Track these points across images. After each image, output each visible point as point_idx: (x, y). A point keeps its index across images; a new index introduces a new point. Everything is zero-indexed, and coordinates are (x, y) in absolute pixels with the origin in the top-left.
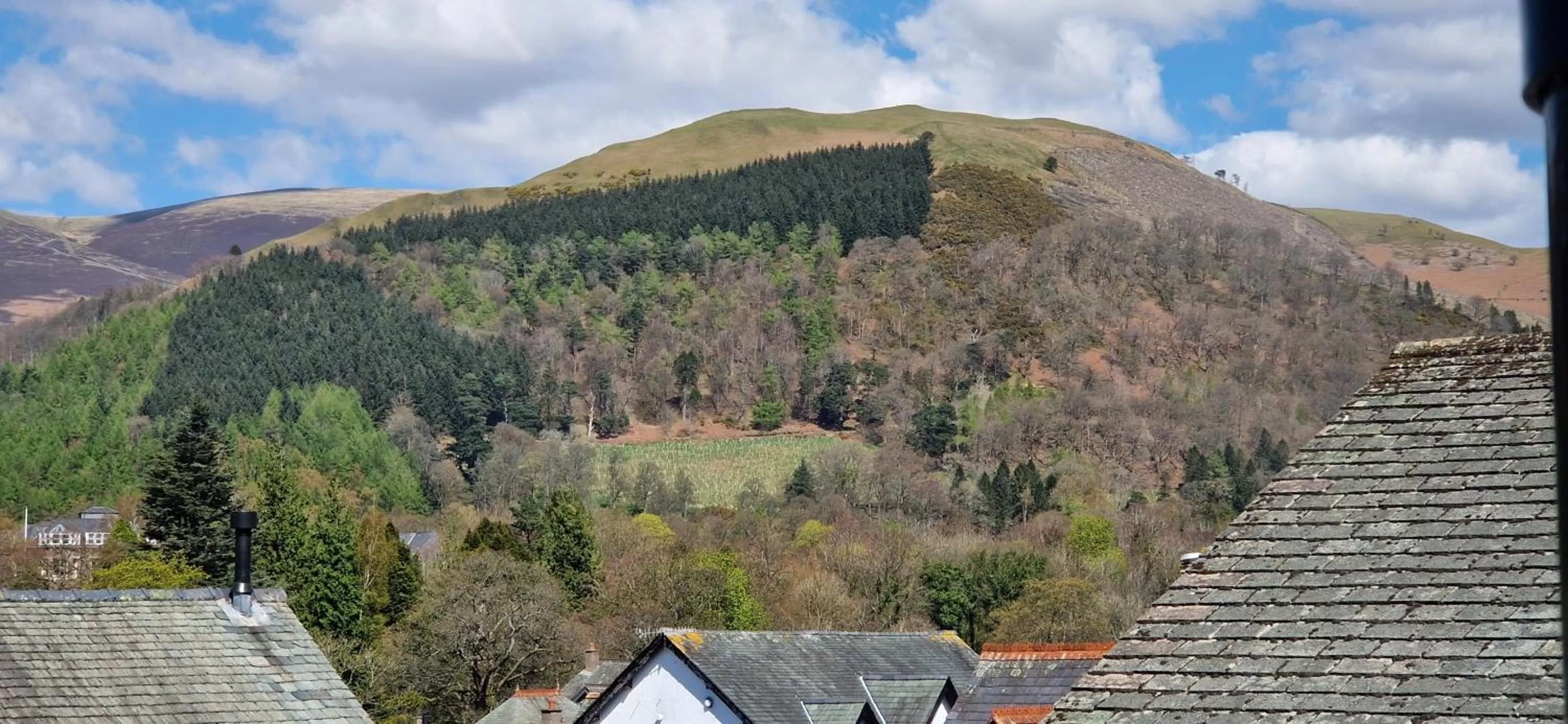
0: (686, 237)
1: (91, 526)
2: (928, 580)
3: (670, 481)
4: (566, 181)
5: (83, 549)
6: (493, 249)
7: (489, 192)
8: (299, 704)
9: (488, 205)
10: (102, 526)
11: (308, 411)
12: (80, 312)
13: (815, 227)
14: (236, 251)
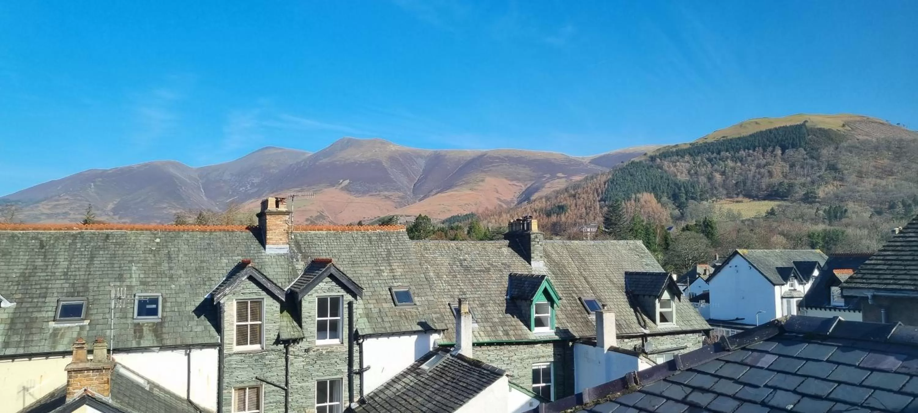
0: (738, 153)
1: (592, 227)
2: (809, 236)
3: (736, 213)
4: (705, 140)
5: (591, 232)
6: (687, 158)
7: (685, 144)
8: (647, 267)
9: (685, 147)
10: (595, 226)
11: (642, 200)
12: (586, 179)
13: (774, 147)
14: (622, 162)
